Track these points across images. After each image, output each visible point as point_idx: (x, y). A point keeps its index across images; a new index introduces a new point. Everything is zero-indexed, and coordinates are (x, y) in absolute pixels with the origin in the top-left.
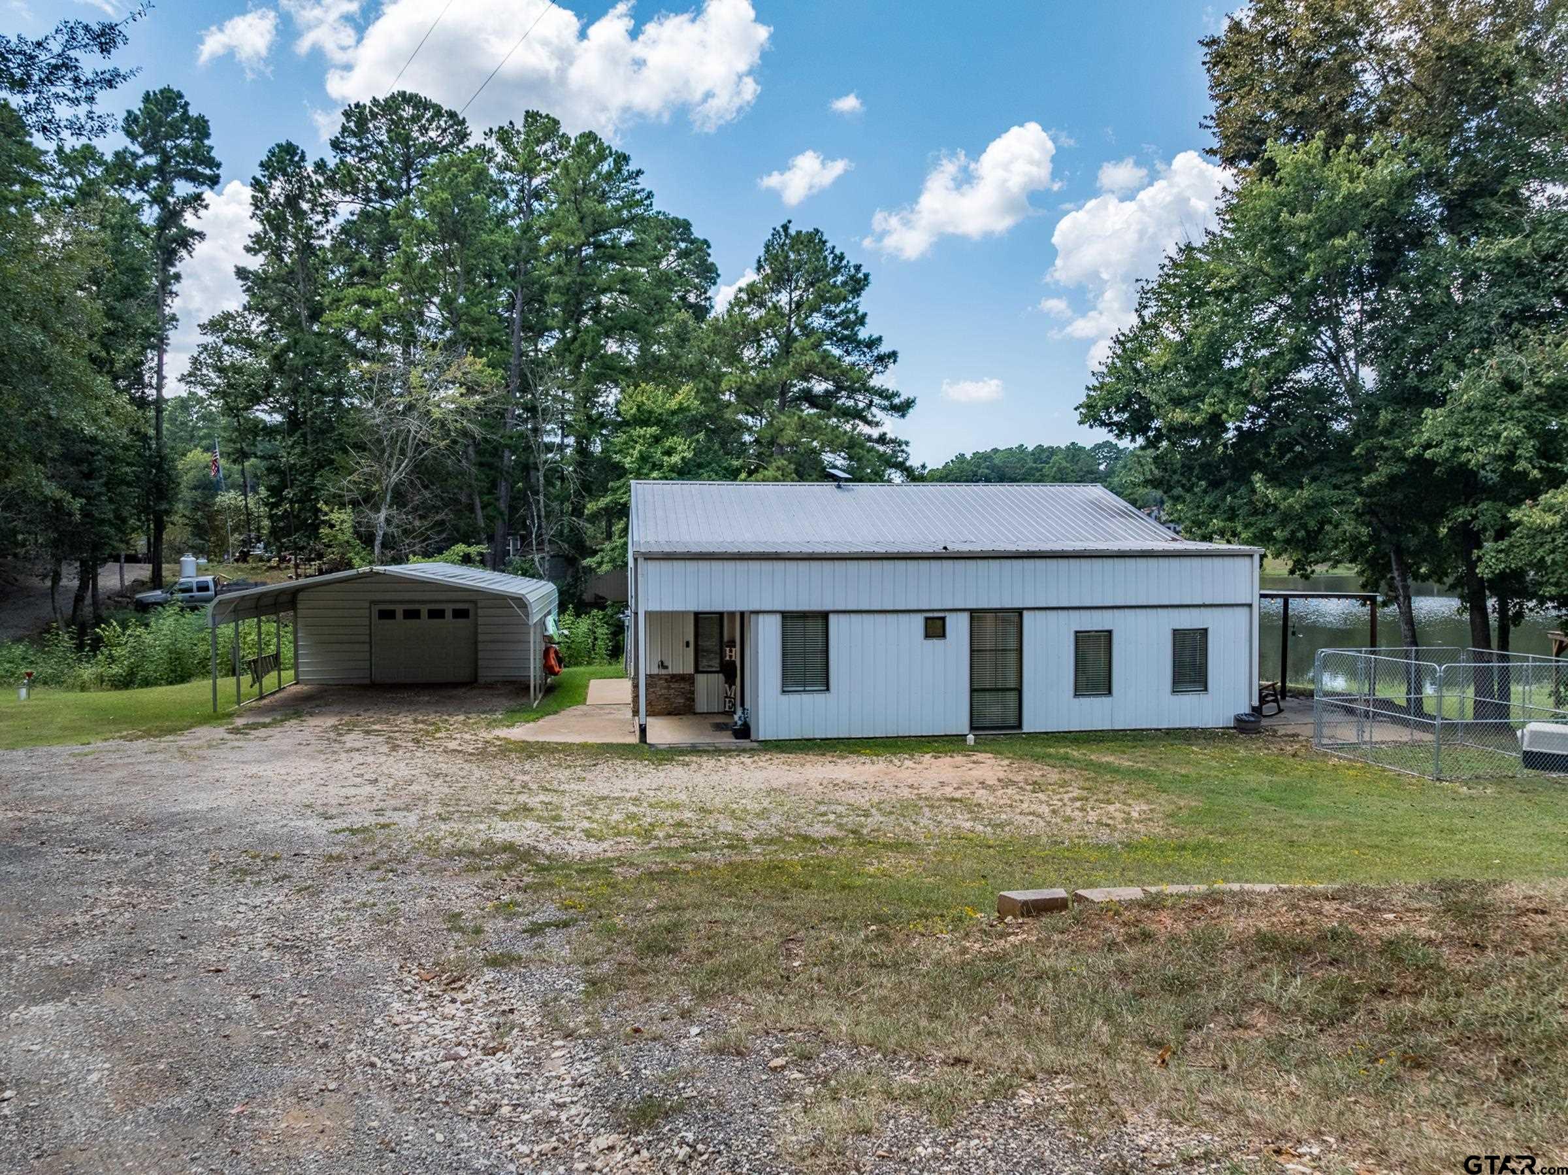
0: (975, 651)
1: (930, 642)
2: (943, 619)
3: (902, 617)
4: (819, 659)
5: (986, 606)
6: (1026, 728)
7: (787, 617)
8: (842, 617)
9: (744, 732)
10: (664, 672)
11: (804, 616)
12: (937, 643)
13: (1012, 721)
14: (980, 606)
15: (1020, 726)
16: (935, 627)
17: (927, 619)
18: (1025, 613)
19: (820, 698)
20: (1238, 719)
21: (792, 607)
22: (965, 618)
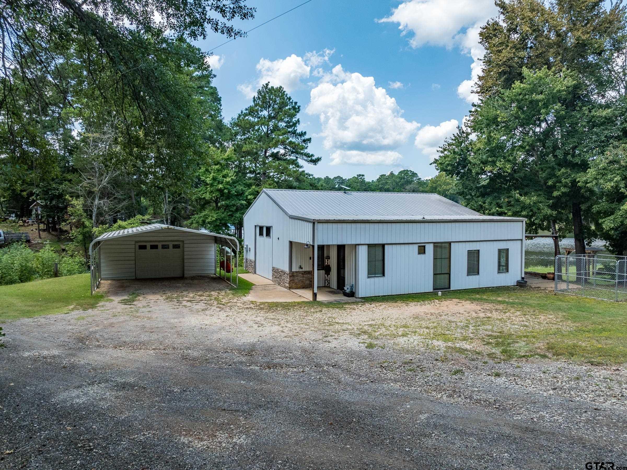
0: (435, 259)
1: (420, 256)
2: (424, 246)
3: (410, 246)
4: (381, 263)
5: (439, 241)
6: (452, 288)
7: (370, 246)
8: (390, 246)
9: (352, 294)
10: (301, 270)
11: (375, 245)
12: (422, 256)
13: (447, 286)
14: (437, 241)
15: (449, 288)
16: (422, 250)
17: (419, 246)
18: (452, 243)
19: (381, 279)
20: (518, 282)
21: (372, 242)
22: (432, 245)
